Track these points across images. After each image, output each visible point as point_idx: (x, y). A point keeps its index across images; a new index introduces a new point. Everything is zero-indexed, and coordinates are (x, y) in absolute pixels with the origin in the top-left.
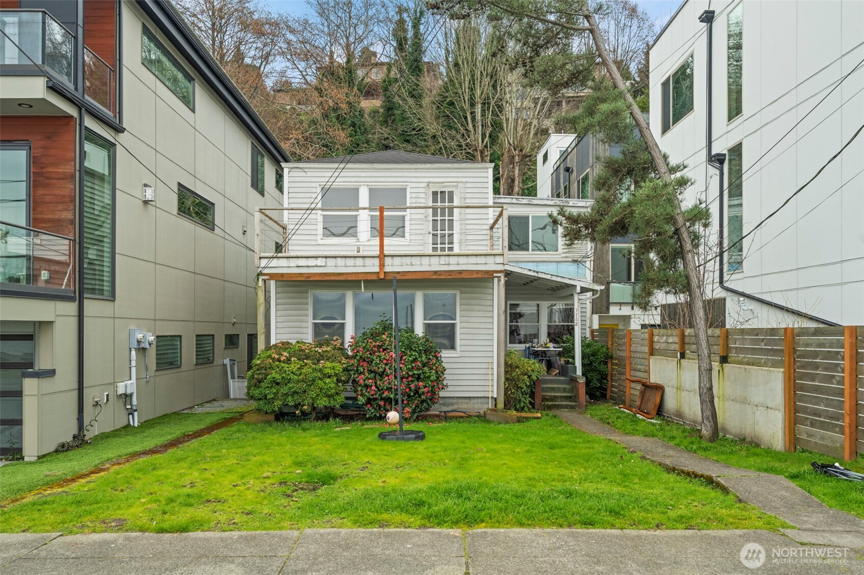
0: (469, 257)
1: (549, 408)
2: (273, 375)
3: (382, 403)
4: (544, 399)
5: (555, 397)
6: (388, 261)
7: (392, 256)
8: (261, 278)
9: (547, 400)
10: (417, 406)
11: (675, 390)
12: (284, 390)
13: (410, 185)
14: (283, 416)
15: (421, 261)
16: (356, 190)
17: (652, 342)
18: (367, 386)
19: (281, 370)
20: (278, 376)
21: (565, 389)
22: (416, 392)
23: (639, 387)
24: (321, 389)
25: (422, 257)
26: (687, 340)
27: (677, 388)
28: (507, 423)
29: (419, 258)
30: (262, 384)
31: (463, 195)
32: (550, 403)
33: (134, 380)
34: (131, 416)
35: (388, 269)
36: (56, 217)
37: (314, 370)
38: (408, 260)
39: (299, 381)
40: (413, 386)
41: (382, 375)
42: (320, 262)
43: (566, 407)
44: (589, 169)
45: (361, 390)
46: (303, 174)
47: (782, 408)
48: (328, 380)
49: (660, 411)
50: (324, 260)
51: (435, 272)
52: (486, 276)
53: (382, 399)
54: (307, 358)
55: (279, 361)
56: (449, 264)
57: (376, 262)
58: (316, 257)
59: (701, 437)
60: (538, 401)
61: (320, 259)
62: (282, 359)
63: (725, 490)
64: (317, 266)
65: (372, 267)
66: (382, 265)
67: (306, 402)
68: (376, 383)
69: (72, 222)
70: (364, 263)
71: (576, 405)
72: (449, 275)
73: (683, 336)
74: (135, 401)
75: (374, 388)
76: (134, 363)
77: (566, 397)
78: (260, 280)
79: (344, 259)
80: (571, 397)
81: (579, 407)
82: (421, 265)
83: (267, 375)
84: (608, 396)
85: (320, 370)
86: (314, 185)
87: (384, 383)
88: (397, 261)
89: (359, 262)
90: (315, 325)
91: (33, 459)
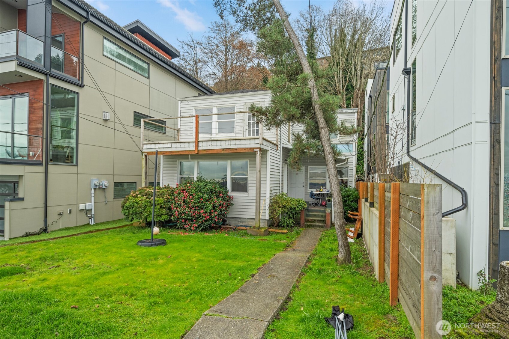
0: (241, 140)
1: (309, 226)
4: (307, 221)
5: (315, 220)
6: (200, 144)
7: (203, 141)
9: (310, 222)
10: (202, 223)
13: (237, 105)
15: (216, 143)
16: (212, 110)
21: (322, 216)
22: (199, 215)
25: (217, 141)
29: (215, 142)
32: (309, 224)
33: (93, 202)
34: (90, 220)
35: (200, 148)
36: (37, 127)
38: (210, 143)
40: (197, 212)
41: (181, 206)
43: (319, 226)
44: (376, 94)
46: (187, 103)
47: (378, 245)
50: (171, 144)
51: (223, 149)
52: (250, 151)
56: (231, 145)
57: (194, 144)
58: (167, 143)
60: (302, 222)
61: (169, 144)
64: (167, 147)
65: (192, 147)
66: (197, 146)
67: (143, 218)
68: (178, 210)
70: (189, 146)
71: (324, 226)
72: (231, 151)
74: (93, 213)
75: (177, 212)
76: (93, 195)
77: (320, 221)
78: (143, 155)
79: (180, 143)
80: (323, 221)
81: (326, 227)
82: (217, 145)
86: (191, 108)
88: (205, 143)
89: (187, 145)
90: (181, 178)
91: (8, 239)
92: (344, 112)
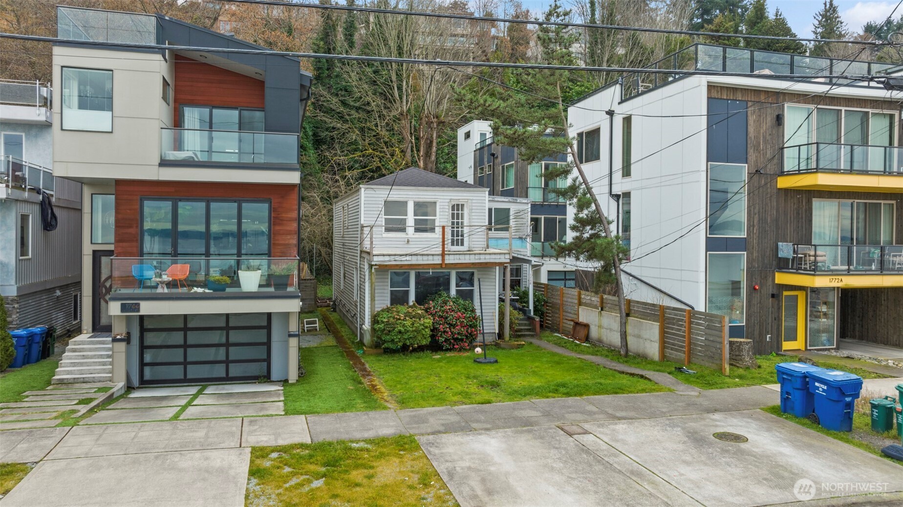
1: (519, 336)
2: (399, 328)
3: (452, 341)
5: (521, 329)
6: (447, 257)
7: (449, 254)
8: (374, 267)
9: (517, 331)
11: (597, 327)
12: (406, 336)
13: (440, 200)
14: (405, 349)
16: (406, 202)
17: (580, 298)
18: (445, 332)
19: (404, 326)
20: (401, 329)
21: (527, 324)
23: (572, 323)
24: (423, 335)
26: (605, 301)
27: (599, 327)
28: (513, 349)
30: (391, 333)
31: (471, 208)
35: (446, 262)
36: (287, 242)
37: (420, 325)
38: (458, 256)
39: (413, 331)
40: (469, 331)
41: (454, 326)
42: (408, 258)
43: (530, 335)
44: (513, 162)
45: (441, 335)
46: (374, 192)
47: (658, 341)
48: (427, 330)
49: (587, 339)
53: (453, 339)
54: (414, 317)
55: (399, 319)
56: (480, 259)
57: (440, 258)
58: (406, 255)
59: (621, 355)
60: (514, 333)
62: (402, 318)
63: (649, 380)
64: (406, 260)
65: (438, 260)
66: (443, 260)
67: (415, 342)
68: (450, 330)
69: (296, 245)
70: (433, 259)
71: (536, 334)
73: (602, 299)
75: (450, 333)
77: (529, 329)
79: (422, 256)
83: (395, 328)
84: (544, 326)
85: (423, 325)
86: (380, 199)
87: (455, 331)
88: (452, 257)
89: (430, 258)
90: (391, 291)
91: (295, 381)
92: (518, 201)
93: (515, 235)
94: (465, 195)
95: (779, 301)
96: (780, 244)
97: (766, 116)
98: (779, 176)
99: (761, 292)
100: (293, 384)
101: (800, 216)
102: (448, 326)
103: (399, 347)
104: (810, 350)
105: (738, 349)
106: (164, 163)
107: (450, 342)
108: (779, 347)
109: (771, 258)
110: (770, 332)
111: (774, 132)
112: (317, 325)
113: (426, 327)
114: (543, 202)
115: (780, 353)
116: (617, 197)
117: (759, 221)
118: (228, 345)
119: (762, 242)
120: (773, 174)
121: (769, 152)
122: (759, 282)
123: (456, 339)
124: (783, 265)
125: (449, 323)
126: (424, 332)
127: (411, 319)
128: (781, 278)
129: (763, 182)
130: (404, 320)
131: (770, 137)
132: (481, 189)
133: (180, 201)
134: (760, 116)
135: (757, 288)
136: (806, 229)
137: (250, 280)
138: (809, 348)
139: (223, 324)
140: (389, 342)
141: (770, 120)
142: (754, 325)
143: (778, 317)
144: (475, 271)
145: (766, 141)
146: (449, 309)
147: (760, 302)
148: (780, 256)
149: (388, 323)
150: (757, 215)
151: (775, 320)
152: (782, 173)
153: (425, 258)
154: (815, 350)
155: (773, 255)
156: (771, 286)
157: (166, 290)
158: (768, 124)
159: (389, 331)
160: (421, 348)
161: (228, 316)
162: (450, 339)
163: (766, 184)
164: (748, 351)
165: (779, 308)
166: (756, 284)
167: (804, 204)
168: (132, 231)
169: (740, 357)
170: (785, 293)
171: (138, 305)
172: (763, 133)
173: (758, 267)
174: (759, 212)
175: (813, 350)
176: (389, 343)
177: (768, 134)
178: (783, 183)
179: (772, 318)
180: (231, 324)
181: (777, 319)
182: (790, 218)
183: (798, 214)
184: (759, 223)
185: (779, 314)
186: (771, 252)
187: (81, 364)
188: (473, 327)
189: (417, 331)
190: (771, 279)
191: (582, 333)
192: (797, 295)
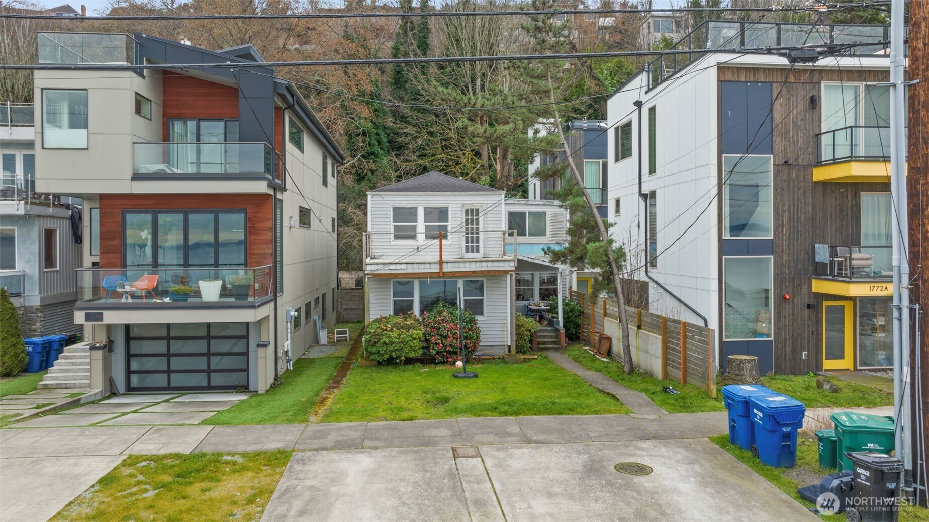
1: (542, 349)
2: (385, 340)
3: (445, 354)
4: (539, 343)
5: (546, 342)
6: (445, 265)
7: (447, 262)
8: (367, 276)
9: (541, 344)
12: (392, 348)
13: (452, 205)
14: (390, 362)
15: (464, 265)
16: (416, 209)
17: (605, 309)
18: (436, 344)
19: (389, 337)
20: (387, 340)
21: (552, 336)
22: (465, 346)
23: (598, 336)
24: (411, 347)
28: (517, 363)
29: (463, 263)
30: (376, 345)
31: (485, 212)
32: (542, 346)
33: (289, 342)
34: (288, 363)
35: (445, 270)
36: (263, 252)
37: (408, 336)
38: (457, 264)
39: (399, 343)
41: (446, 337)
42: (403, 266)
43: (553, 349)
45: (433, 347)
46: (381, 199)
47: (661, 357)
48: (415, 342)
49: (609, 353)
50: (406, 265)
51: (474, 272)
53: (446, 351)
54: (402, 328)
55: (386, 330)
57: (438, 266)
58: (401, 263)
59: (624, 372)
60: (534, 346)
61: (403, 264)
62: (388, 329)
63: (618, 400)
64: (401, 269)
65: (435, 269)
66: (441, 268)
67: (403, 355)
68: (442, 342)
69: (272, 255)
70: (430, 267)
71: (559, 347)
72: (482, 274)
74: (290, 355)
75: (441, 345)
76: (289, 331)
77: (552, 342)
79: (417, 264)
80: (555, 342)
81: (561, 348)
83: (380, 339)
85: (411, 336)
86: (388, 206)
87: (447, 343)
88: (450, 265)
89: (427, 266)
90: (394, 301)
91: (264, 392)
92: (555, 204)
93: (552, 240)
94: (479, 198)
95: (818, 313)
96: (817, 246)
97: (797, 99)
98: (814, 167)
99: (793, 302)
100: (261, 395)
101: (844, 213)
102: (440, 338)
103: (385, 359)
104: (861, 370)
105: (738, 368)
106: (137, 177)
107: (444, 355)
108: (818, 366)
109: (806, 263)
110: (806, 349)
111: (807, 116)
112: (348, 335)
113: (415, 339)
114: (601, 204)
115: (819, 373)
116: (644, 196)
117: (790, 219)
118: (209, 354)
119: (794, 244)
120: (808, 165)
121: (801, 141)
122: (791, 290)
123: (449, 352)
124: (820, 271)
125: (441, 335)
126: (411, 344)
127: (399, 330)
128: (820, 286)
129: (794, 175)
130: (391, 331)
131: (802, 122)
132: (496, 192)
133: (160, 213)
134: (789, 99)
135: (788, 297)
136: (852, 229)
137: (210, 290)
138: (858, 368)
139: (204, 334)
140: (375, 353)
141: (802, 104)
142: (786, 340)
143: (817, 330)
144: (485, 279)
145: (796, 127)
146: (443, 320)
147: (793, 314)
148: (817, 260)
149: (374, 334)
150: (787, 214)
151: (813, 334)
152: (819, 164)
153: (422, 266)
154: (868, 370)
155: (809, 259)
156: (806, 296)
157: (130, 300)
158: (799, 108)
159: (375, 343)
160: (409, 361)
161: (208, 325)
162: (442, 352)
163: (798, 177)
164: (751, 370)
165: (819, 321)
166: (787, 292)
167: (849, 198)
168: (116, 243)
169: (740, 377)
170: (826, 303)
171: (101, 314)
172: (793, 119)
173: (790, 273)
174: (789, 210)
175: (864, 370)
176: (375, 355)
177: (799, 119)
178: (820, 174)
179: (809, 332)
180: (212, 334)
181: (815, 333)
182: (831, 216)
183: (841, 210)
184: (790, 222)
185: (817, 327)
186: (807, 256)
187: (68, 371)
188: (468, 339)
189: (405, 343)
190: (806, 286)
191: (605, 346)
192: (844, 306)
